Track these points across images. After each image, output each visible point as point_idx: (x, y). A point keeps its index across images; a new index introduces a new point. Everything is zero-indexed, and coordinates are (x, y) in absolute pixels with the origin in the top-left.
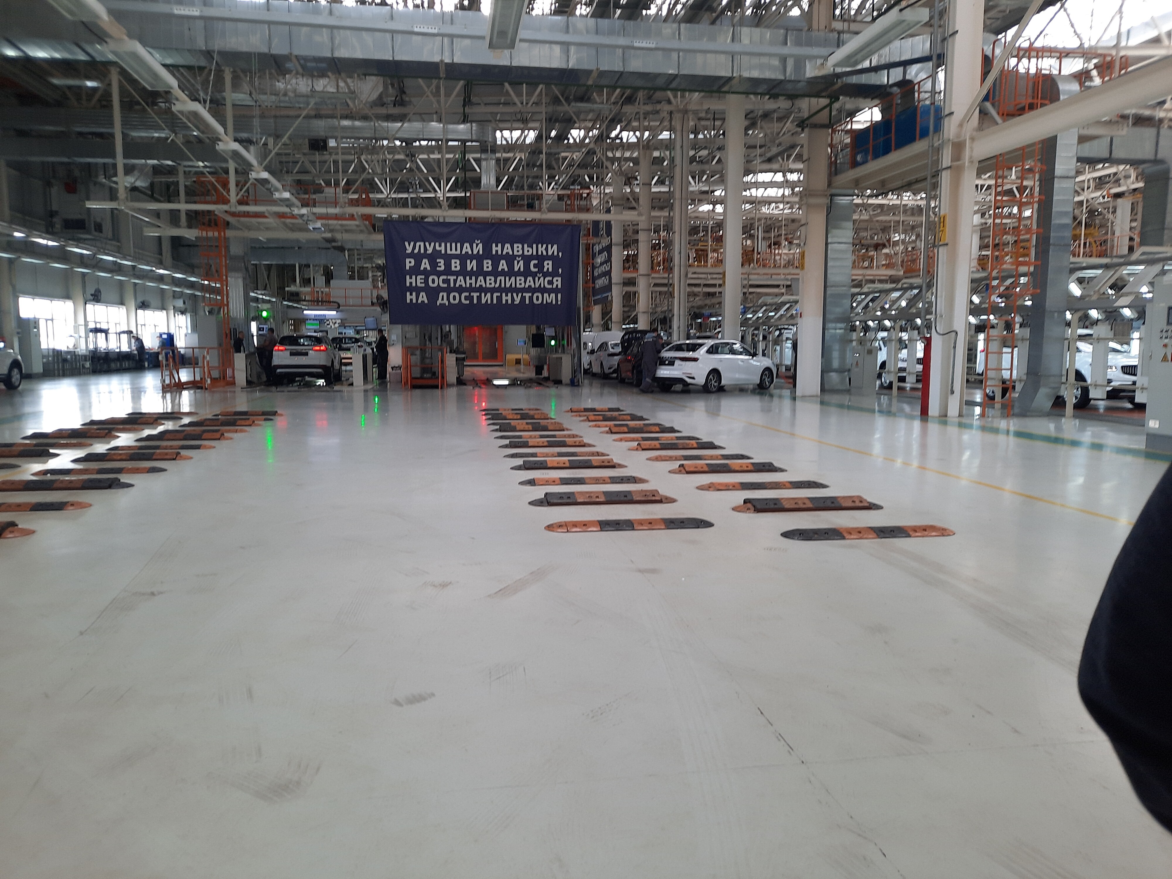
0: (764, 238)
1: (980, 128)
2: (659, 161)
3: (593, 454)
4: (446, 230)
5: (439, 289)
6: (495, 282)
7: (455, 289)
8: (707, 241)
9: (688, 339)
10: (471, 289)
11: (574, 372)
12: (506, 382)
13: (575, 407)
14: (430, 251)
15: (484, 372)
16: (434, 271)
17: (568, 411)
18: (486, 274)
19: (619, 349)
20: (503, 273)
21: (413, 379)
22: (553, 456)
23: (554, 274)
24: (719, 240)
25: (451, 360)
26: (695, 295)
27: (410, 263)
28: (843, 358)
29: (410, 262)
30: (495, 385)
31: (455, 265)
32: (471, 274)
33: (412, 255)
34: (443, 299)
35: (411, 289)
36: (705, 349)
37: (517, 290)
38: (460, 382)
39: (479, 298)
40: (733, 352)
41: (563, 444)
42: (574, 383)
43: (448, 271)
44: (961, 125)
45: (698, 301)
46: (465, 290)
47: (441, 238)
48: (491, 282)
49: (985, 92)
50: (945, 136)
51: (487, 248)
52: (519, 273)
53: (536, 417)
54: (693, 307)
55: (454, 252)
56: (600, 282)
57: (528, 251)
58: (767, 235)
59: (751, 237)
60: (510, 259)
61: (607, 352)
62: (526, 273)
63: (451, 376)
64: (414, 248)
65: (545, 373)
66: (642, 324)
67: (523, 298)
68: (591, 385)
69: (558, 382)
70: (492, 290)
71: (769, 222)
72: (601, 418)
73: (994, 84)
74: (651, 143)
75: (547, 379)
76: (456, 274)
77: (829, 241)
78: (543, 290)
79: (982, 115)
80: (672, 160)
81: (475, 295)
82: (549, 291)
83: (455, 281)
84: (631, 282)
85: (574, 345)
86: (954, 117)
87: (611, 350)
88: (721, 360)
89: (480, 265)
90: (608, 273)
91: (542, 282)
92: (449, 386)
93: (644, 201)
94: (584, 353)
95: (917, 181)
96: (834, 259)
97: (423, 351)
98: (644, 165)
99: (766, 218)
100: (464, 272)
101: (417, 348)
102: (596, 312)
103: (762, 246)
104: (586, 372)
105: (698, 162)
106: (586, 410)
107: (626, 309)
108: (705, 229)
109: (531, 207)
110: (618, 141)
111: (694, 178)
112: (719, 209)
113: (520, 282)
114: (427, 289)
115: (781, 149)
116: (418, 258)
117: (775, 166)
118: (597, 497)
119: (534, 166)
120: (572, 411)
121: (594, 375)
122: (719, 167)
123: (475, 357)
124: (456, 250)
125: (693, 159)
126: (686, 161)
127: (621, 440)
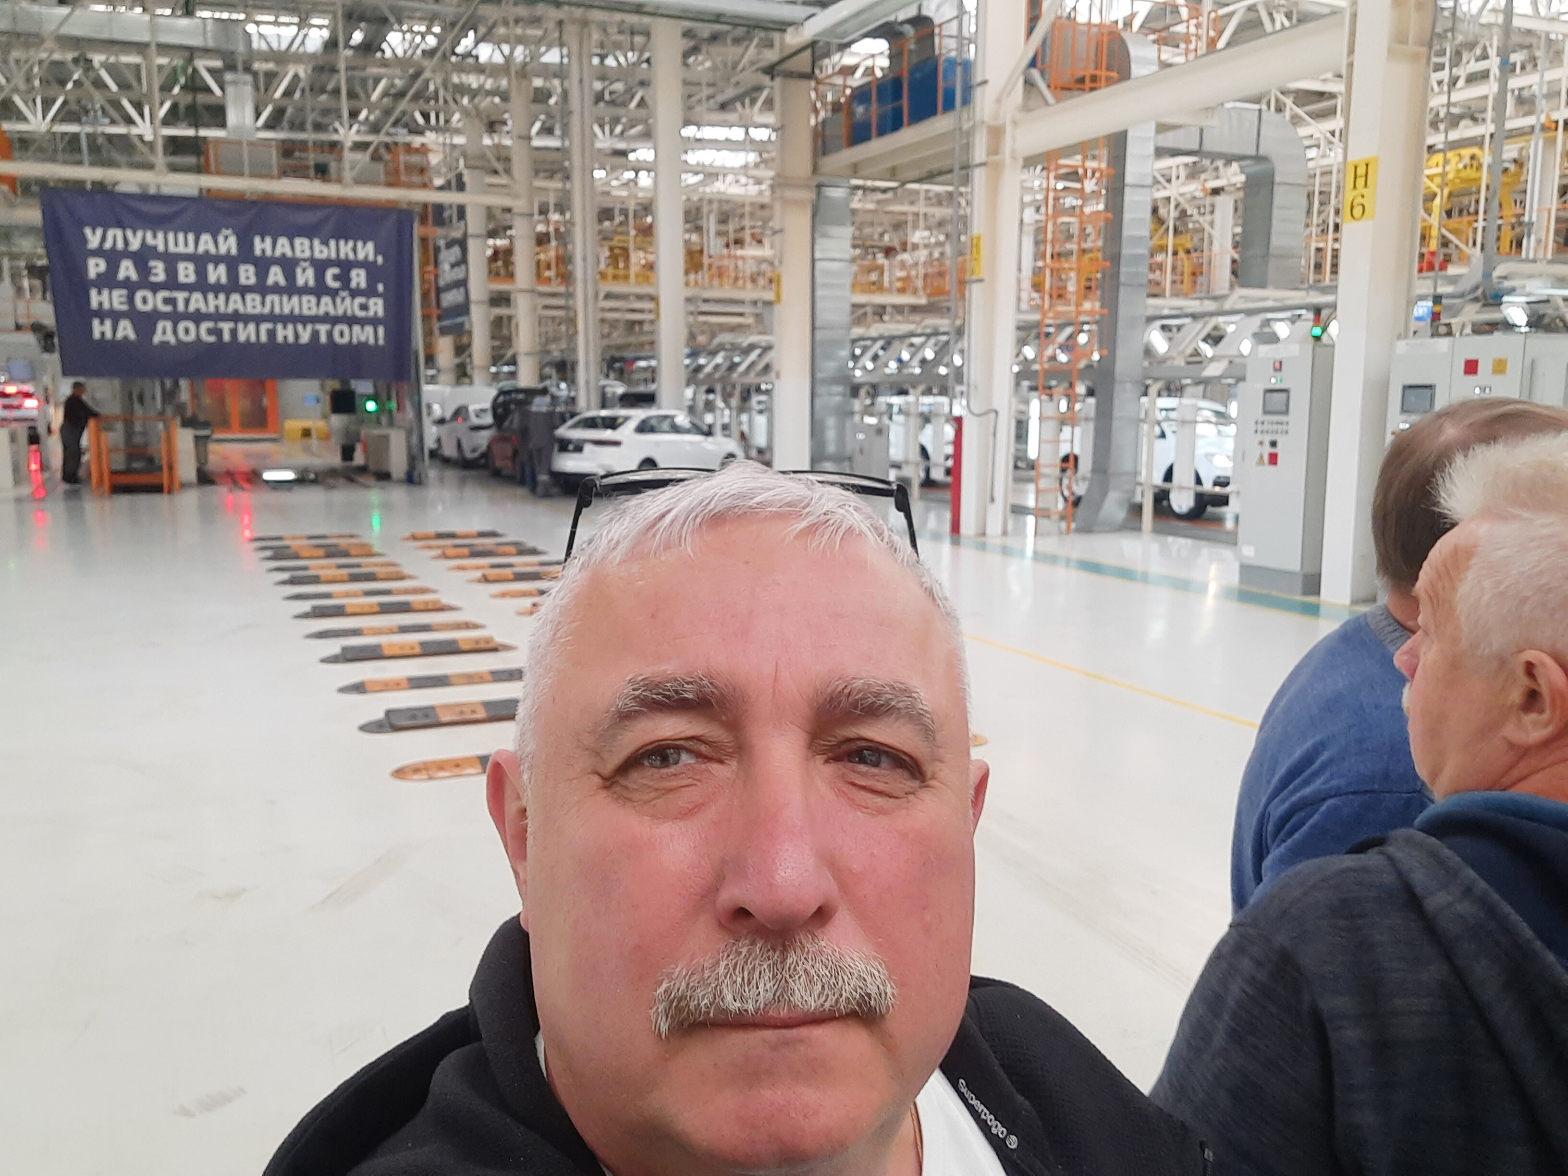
0: (719, 234)
1: (1026, 108)
2: (541, 96)
3: (458, 626)
4: (164, 210)
5: (155, 316)
6: (263, 303)
7: (186, 316)
8: (627, 233)
9: (604, 406)
10: (218, 317)
11: (412, 460)
12: (289, 475)
13: (420, 530)
14: (135, 245)
15: (248, 455)
16: (145, 282)
17: (408, 539)
18: (244, 291)
19: (488, 419)
20: (276, 289)
21: (114, 473)
22: (391, 631)
23: (370, 292)
24: (647, 232)
25: (185, 439)
26: (613, 324)
27: (95, 267)
28: (841, 439)
29: (97, 265)
30: (267, 482)
31: (186, 273)
32: (217, 289)
33: (99, 252)
34: (164, 333)
35: (101, 314)
36: (632, 425)
37: (305, 320)
38: (205, 478)
39: (234, 332)
40: (676, 429)
41: (404, 608)
42: (412, 479)
43: (172, 283)
44: (999, 101)
45: (618, 337)
46: (207, 317)
47: (157, 223)
48: (253, 304)
49: (1030, 55)
50: (978, 117)
51: (245, 245)
52: (305, 290)
53: (353, 552)
54: (609, 347)
55: (181, 249)
56: (450, 298)
57: (321, 252)
58: (723, 228)
59: (698, 229)
60: (289, 265)
61: (468, 424)
62: (320, 290)
63: (186, 470)
64: (104, 239)
65: (359, 458)
66: (526, 378)
67: (315, 334)
68: (441, 480)
69: (384, 476)
70: (258, 319)
71: (725, 207)
72: (466, 551)
73: (1044, 42)
74: (528, 68)
75: (363, 470)
76: (189, 288)
77: (818, 255)
78: (351, 321)
79: (1028, 86)
80: (565, 95)
81: (226, 327)
82: (362, 322)
83: (187, 301)
84: (500, 299)
85: (410, 414)
86: (988, 88)
87: (475, 421)
88: (657, 444)
89: (233, 274)
90: (462, 283)
91: (349, 306)
92: (184, 486)
93: (520, 165)
94: (427, 421)
95: (941, 173)
96: (826, 286)
97: (128, 423)
98: (518, 102)
99: (720, 201)
100: (202, 286)
101: (116, 418)
102: (444, 347)
103: (714, 246)
104: (433, 454)
105: (607, 103)
106: (440, 536)
107: (497, 343)
108: (624, 212)
109: (322, 172)
110: (471, 60)
111: (602, 127)
112: (645, 180)
113: (308, 305)
114: (132, 314)
115: (740, 91)
116: (113, 258)
117: (732, 117)
118: (473, 712)
119: (323, 91)
120: (414, 538)
121: (446, 461)
122: (642, 112)
123: (225, 424)
124: (186, 244)
125: (599, 98)
126: (589, 99)
127: (503, 595)
